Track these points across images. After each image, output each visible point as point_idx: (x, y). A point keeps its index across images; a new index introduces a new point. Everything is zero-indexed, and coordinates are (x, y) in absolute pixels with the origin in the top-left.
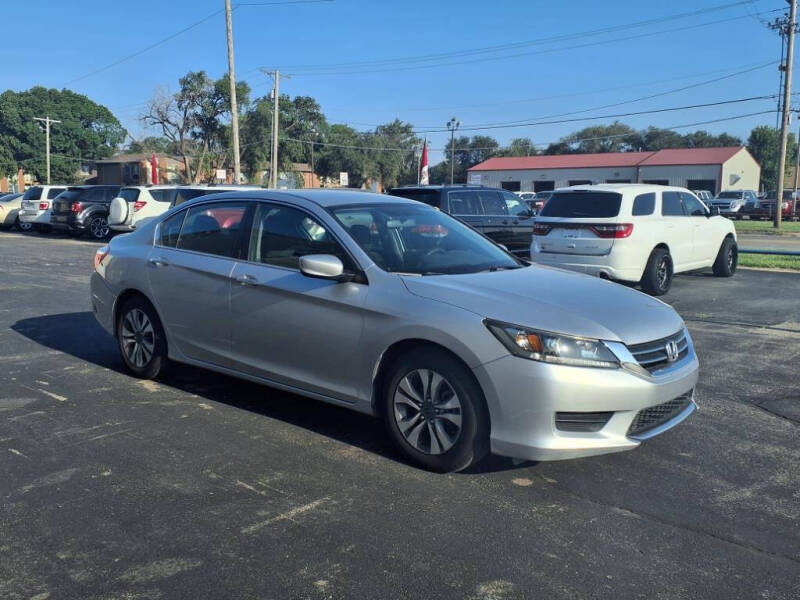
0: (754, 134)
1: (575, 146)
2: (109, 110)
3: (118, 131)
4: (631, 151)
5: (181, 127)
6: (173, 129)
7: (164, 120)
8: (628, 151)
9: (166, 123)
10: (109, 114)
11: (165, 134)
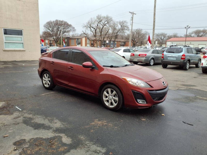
5: (96, 29)
11: (91, 31)
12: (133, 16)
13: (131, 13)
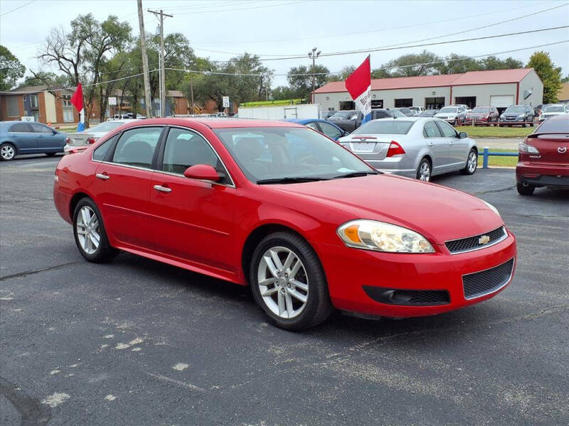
0: (532, 58)
1: (393, 71)
2: (8, 49)
3: (17, 67)
4: (437, 74)
5: (75, 62)
6: (67, 64)
7: (59, 57)
8: (434, 74)
9: (61, 60)
10: (8, 53)
11: (61, 69)
12: (162, 23)
13: (154, 13)
